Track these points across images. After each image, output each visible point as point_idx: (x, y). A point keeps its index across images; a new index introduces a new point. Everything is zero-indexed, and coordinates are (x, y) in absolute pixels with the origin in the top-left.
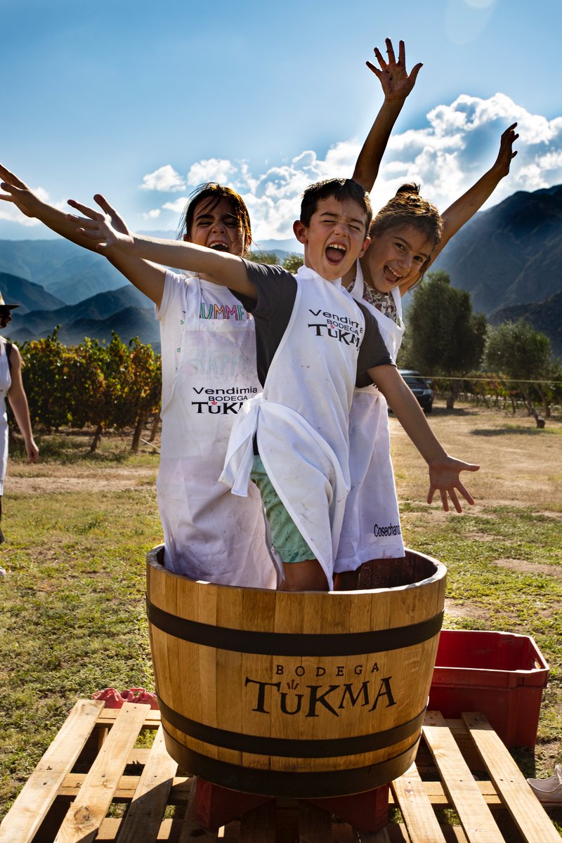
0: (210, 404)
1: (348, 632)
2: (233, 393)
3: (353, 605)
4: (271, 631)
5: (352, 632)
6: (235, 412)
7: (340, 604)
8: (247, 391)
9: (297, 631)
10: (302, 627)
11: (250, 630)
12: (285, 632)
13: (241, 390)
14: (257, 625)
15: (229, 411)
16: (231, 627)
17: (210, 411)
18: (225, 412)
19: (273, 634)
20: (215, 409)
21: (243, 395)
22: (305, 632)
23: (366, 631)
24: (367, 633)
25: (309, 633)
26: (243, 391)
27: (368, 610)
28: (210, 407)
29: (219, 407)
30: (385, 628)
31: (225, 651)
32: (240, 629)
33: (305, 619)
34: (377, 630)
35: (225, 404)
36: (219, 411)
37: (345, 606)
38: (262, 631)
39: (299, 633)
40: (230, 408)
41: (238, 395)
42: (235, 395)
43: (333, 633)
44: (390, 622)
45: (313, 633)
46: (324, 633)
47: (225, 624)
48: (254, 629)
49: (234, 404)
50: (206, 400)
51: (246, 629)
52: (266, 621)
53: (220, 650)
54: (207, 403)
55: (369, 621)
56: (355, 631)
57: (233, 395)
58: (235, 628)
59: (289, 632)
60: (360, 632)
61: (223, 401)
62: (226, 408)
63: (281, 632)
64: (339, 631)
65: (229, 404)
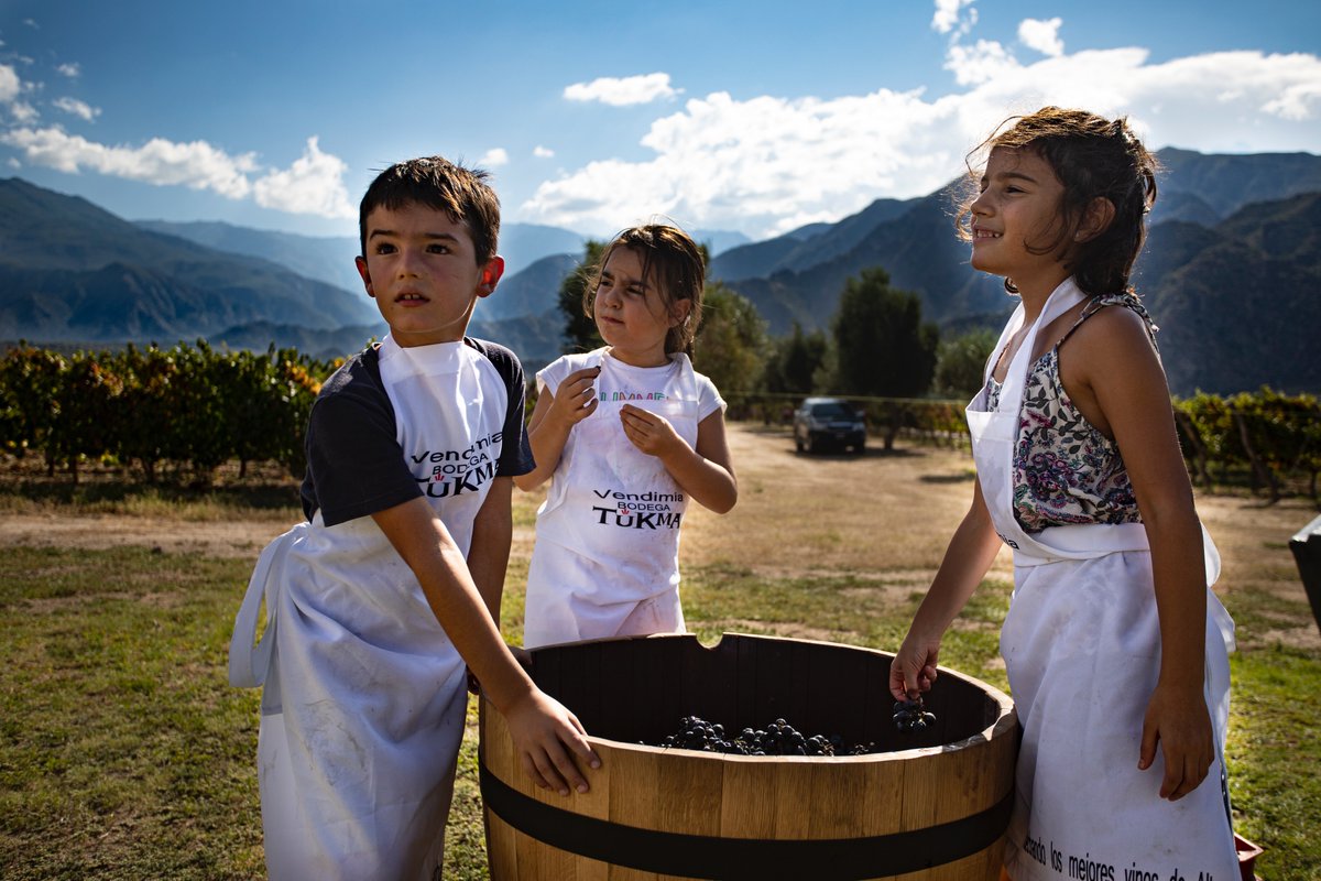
0: (619, 512)
1: (860, 836)
2: (650, 499)
3: (869, 784)
4: (714, 834)
5: (867, 835)
6: (652, 527)
7: (846, 782)
8: (669, 498)
9: (764, 834)
10: (773, 827)
11: (674, 831)
12: (742, 836)
13: (661, 496)
14: (688, 821)
15: (644, 524)
16: (637, 824)
17: (618, 523)
18: (639, 526)
19: (718, 840)
20: (624, 520)
21: (663, 503)
22: (780, 836)
23: (892, 832)
24: (894, 835)
25: (787, 838)
26: (664, 498)
27: (897, 792)
28: (619, 517)
29: (631, 518)
30: (928, 825)
31: (626, 869)
32: (655, 829)
33: (780, 811)
34: (913, 829)
35: (640, 515)
36: (630, 524)
37: (855, 785)
38: (697, 833)
39: (769, 837)
40: (647, 520)
41: (656, 503)
42: (653, 502)
43: (832, 837)
44: (935, 814)
45: (794, 837)
46: (814, 838)
47: (624, 819)
48: (682, 830)
49: (652, 515)
50: (615, 507)
51: (666, 829)
52: (706, 815)
53: (615, 867)
54: (615, 511)
55: (898, 811)
56: (874, 833)
57: (649, 502)
58: (646, 828)
59: (749, 836)
60: (881, 834)
61: (637, 510)
62: (640, 521)
63: (733, 836)
64: (843, 833)
65: (646, 513)
